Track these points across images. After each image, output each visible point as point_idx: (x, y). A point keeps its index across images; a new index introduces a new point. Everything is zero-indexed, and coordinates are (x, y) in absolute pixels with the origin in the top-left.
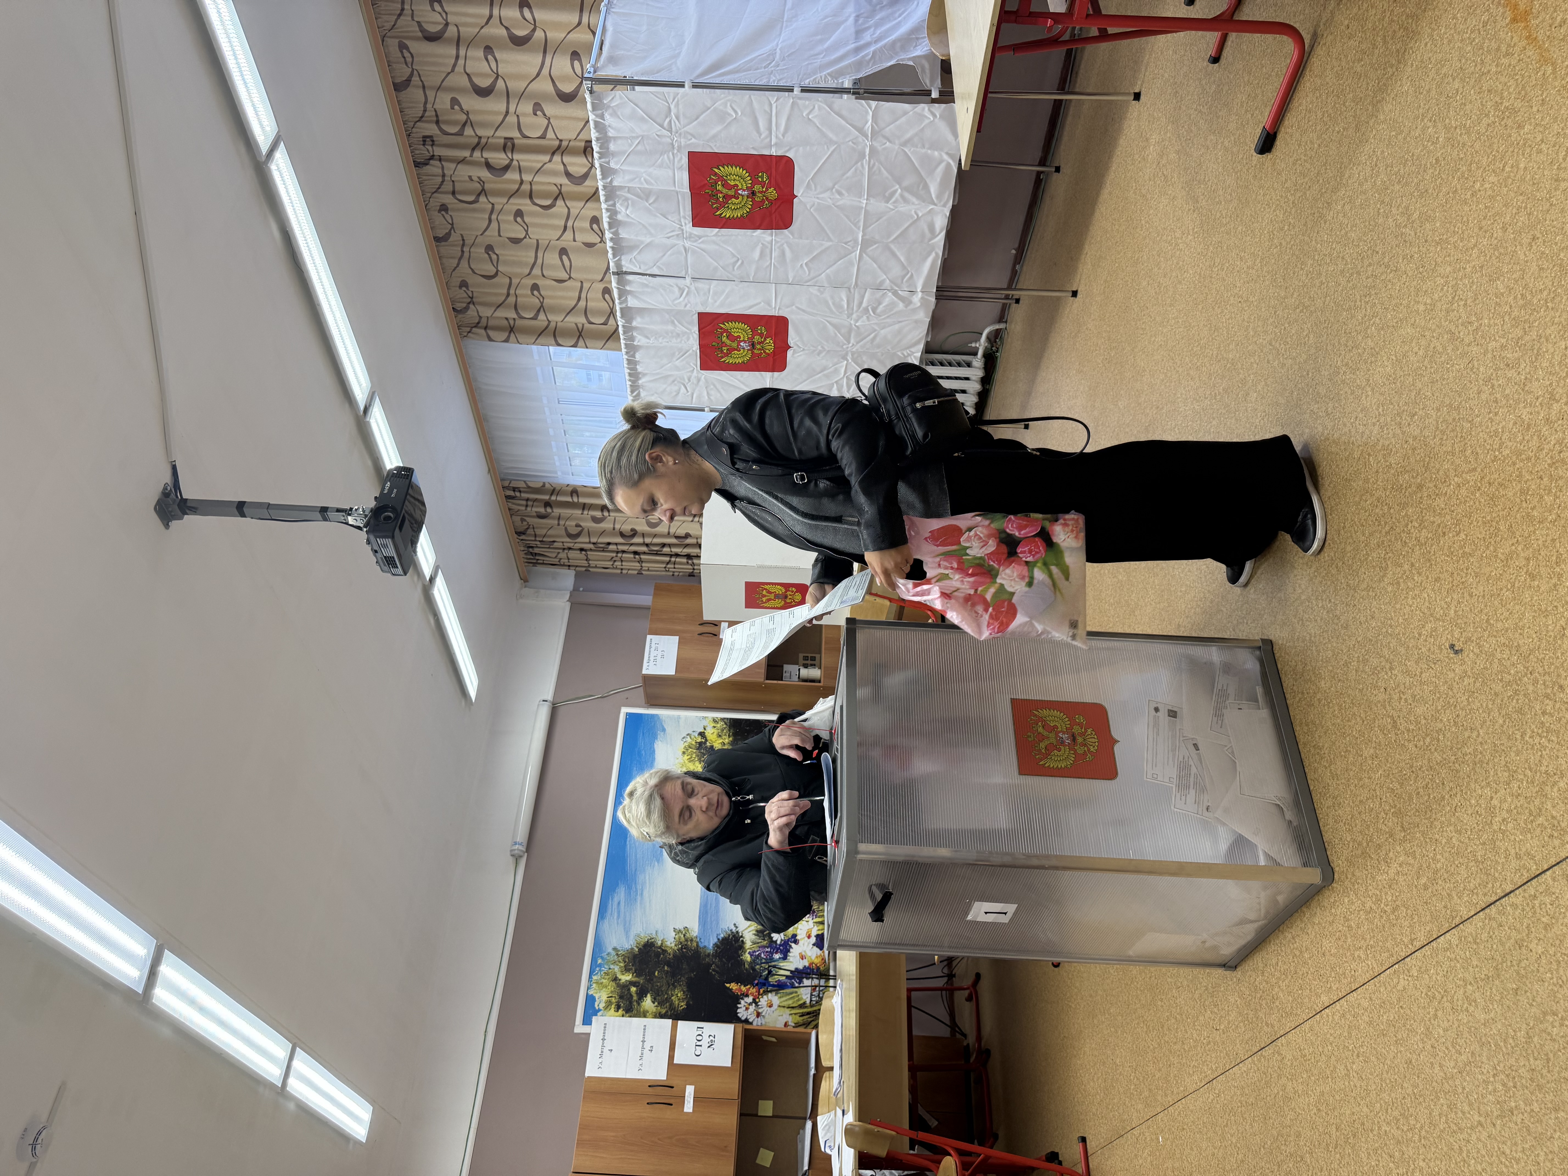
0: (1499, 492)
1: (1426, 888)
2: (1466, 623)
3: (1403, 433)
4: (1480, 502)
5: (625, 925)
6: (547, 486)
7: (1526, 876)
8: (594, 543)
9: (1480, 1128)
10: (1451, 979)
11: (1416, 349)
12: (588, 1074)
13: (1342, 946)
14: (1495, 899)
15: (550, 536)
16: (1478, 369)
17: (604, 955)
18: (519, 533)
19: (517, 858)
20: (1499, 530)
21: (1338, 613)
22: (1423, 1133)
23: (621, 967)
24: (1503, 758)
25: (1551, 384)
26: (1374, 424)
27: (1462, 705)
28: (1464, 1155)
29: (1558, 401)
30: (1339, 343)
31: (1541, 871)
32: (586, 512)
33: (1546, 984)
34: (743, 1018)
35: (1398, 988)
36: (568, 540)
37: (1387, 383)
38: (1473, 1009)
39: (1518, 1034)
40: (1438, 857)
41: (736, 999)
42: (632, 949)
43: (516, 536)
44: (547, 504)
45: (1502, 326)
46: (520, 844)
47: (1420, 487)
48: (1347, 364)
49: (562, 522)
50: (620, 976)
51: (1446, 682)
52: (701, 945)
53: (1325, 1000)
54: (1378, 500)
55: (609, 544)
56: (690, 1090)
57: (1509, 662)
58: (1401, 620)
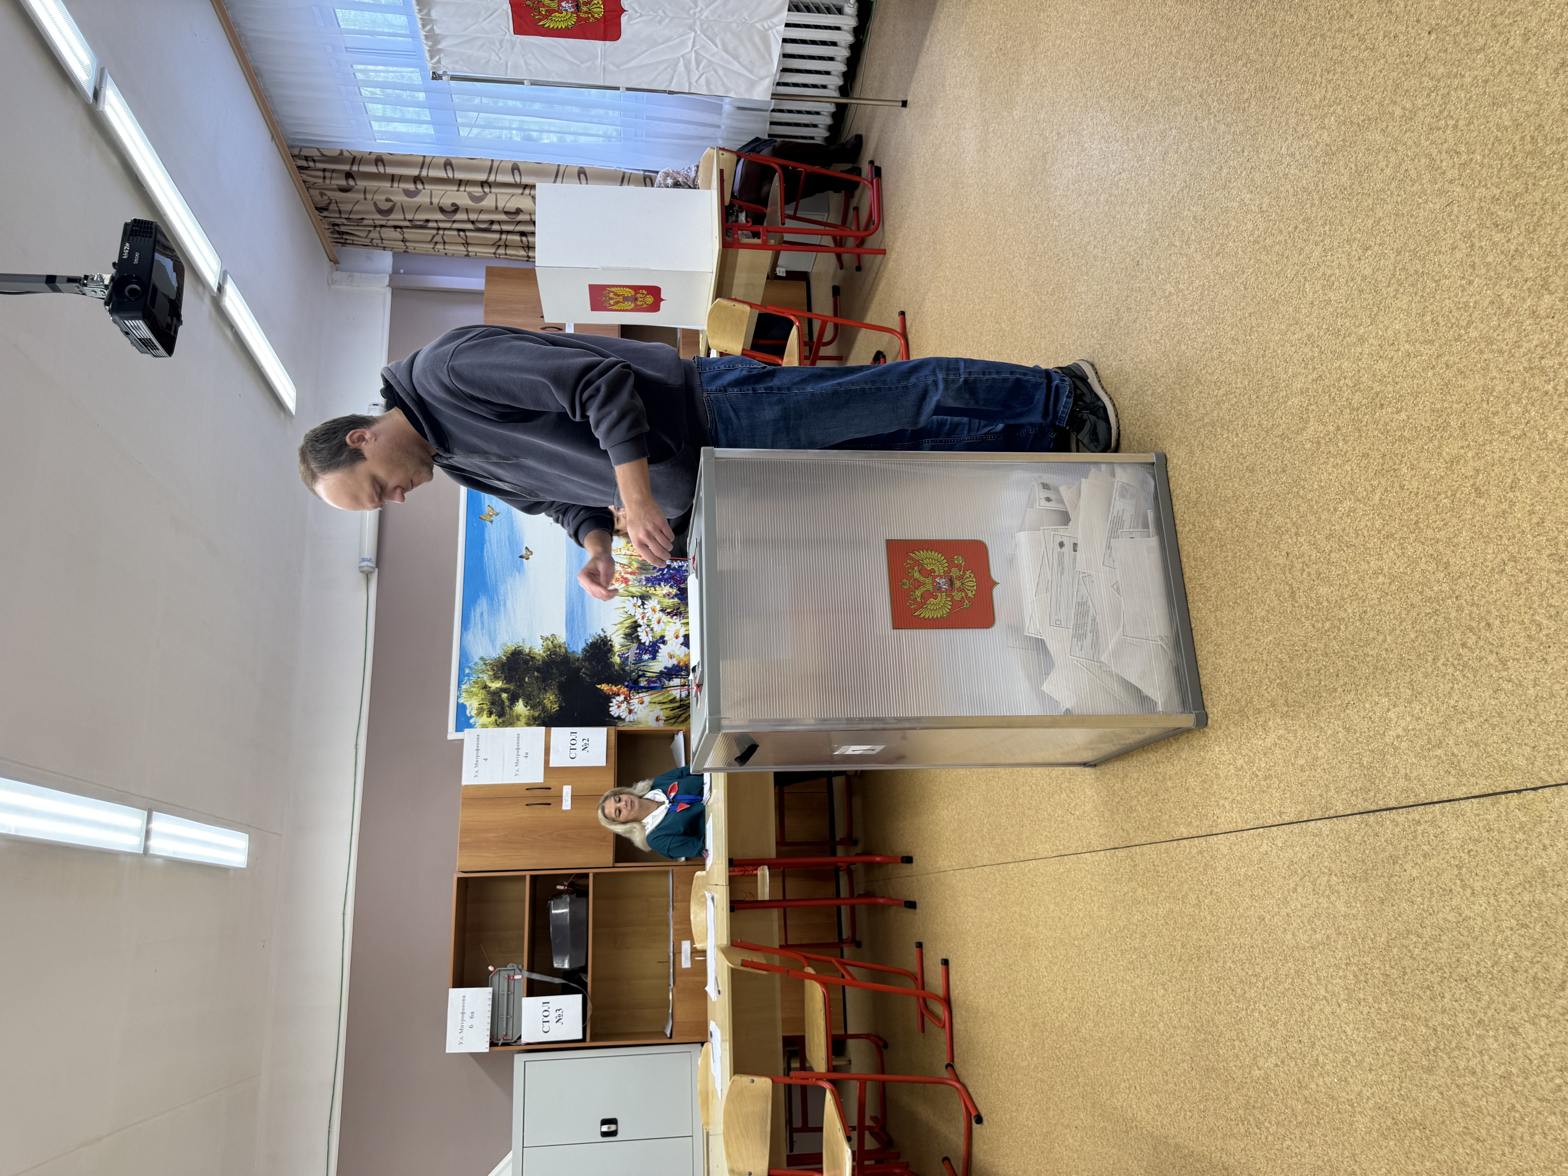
0: (1457, 380)
1: (1303, 770)
2: (1391, 516)
3: (1351, 267)
4: (1431, 384)
5: (490, 635)
6: (346, 154)
7: (1412, 800)
8: (410, 221)
9: (1324, 1002)
10: (1316, 862)
11: (1383, 164)
12: (464, 783)
13: (1207, 789)
14: (1375, 808)
15: (357, 212)
16: (1457, 217)
17: (471, 664)
18: (320, 209)
19: (367, 575)
20: (1449, 424)
21: (1244, 451)
22: (1267, 983)
23: (490, 675)
24: (1408, 674)
25: (1547, 268)
26: (1317, 244)
27: (1371, 603)
28: (1306, 1017)
29: (1551, 293)
30: (1287, 123)
31: (1429, 801)
32: (395, 185)
33: (1416, 907)
34: (616, 716)
35: (1261, 850)
36: (379, 217)
37: (1340, 197)
38: (1335, 898)
39: (1378, 939)
40: (1321, 745)
41: (607, 699)
42: (500, 658)
43: (317, 212)
44: (349, 175)
45: (1499, 171)
46: (369, 560)
47: (1362, 340)
48: (1293, 155)
49: (369, 196)
50: (489, 684)
51: (1357, 572)
52: (570, 651)
53: (1184, 831)
54: (1309, 337)
55: (428, 221)
56: (567, 790)
57: (1433, 576)
58: (1316, 486)
